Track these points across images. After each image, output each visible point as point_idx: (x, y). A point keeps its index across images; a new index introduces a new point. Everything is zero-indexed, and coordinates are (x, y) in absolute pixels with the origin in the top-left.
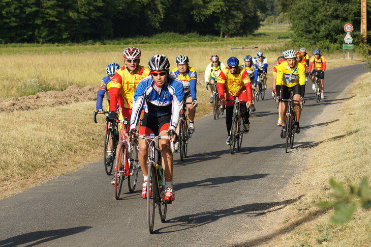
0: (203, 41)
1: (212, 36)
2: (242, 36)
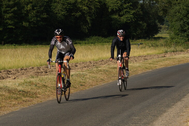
2: (146, 39)
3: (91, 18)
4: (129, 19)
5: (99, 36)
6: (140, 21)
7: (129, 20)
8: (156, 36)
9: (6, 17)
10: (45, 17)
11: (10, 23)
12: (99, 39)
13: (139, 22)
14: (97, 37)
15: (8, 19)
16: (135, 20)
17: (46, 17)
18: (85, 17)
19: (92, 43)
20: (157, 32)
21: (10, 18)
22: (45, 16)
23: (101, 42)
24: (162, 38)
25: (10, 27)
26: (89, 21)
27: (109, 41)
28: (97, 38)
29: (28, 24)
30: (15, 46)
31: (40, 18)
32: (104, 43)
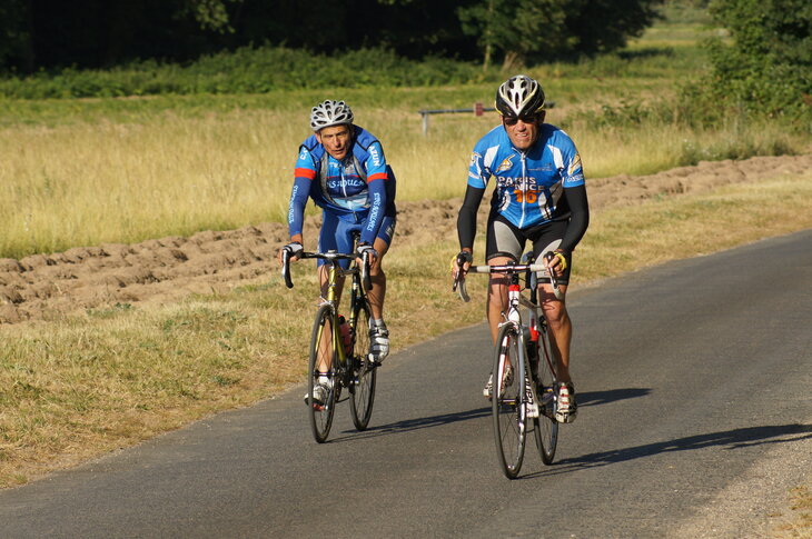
0: (409, 83)
1: (448, 63)
2: (575, 62)
5: (294, 44)
8: (633, 44)
12: (292, 66)
14: (281, 51)
19: (251, 89)
23: (304, 85)
24: (669, 52)
27: (350, 73)
28: (283, 59)
32: (322, 85)
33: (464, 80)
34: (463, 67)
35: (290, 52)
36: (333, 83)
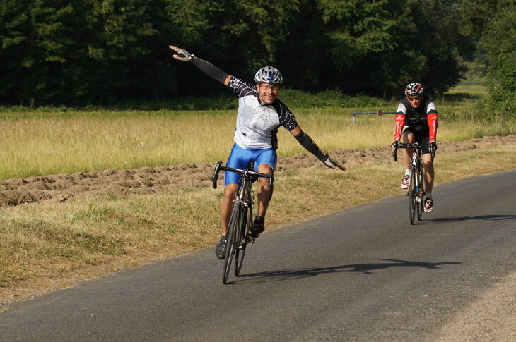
0: (348, 106)
1: (366, 97)
3: (275, 40)
4: (378, 42)
5: (296, 88)
6: (408, 50)
7: (379, 46)
8: (451, 91)
9: (43, 32)
10: (149, 35)
11: (53, 48)
12: (295, 98)
13: (405, 52)
14: (289, 91)
15: (49, 37)
16: (394, 46)
17: (151, 34)
18: (259, 37)
20: (454, 81)
21: (53, 36)
22: (149, 32)
23: (300, 106)
24: (468, 96)
25: (52, 58)
26: (268, 46)
27: (321, 101)
28: (290, 94)
29: (101, 51)
30: (65, 111)
31: (135, 36)
32: (308, 107)
33: (374, 105)
34: (373, 100)
35: (294, 91)
36: (313, 105)
